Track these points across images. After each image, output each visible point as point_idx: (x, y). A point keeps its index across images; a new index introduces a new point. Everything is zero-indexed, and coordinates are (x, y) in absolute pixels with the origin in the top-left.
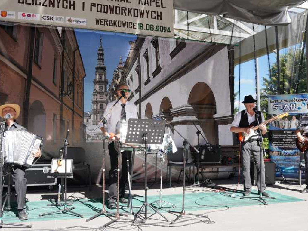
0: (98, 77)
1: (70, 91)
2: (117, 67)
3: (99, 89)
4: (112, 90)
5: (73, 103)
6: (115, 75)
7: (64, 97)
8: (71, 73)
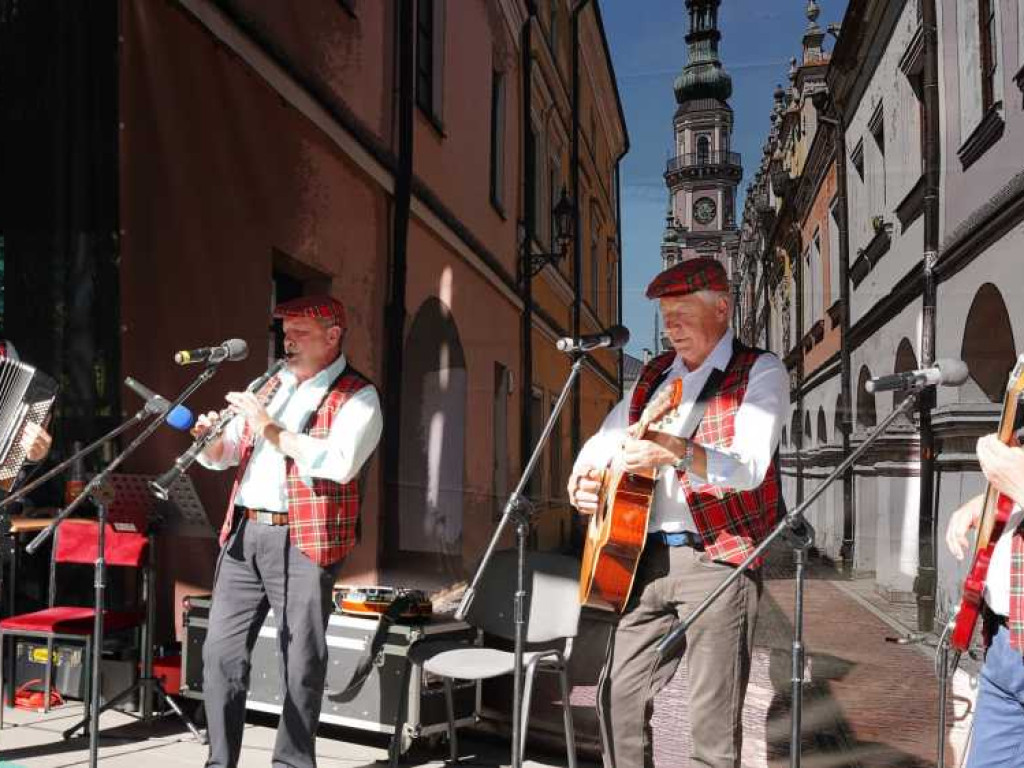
0: (688, 151)
1: (561, 241)
2: (793, 70)
3: (696, 218)
4: (766, 214)
5: (576, 304)
6: (779, 119)
7: (536, 273)
8: (566, 139)
